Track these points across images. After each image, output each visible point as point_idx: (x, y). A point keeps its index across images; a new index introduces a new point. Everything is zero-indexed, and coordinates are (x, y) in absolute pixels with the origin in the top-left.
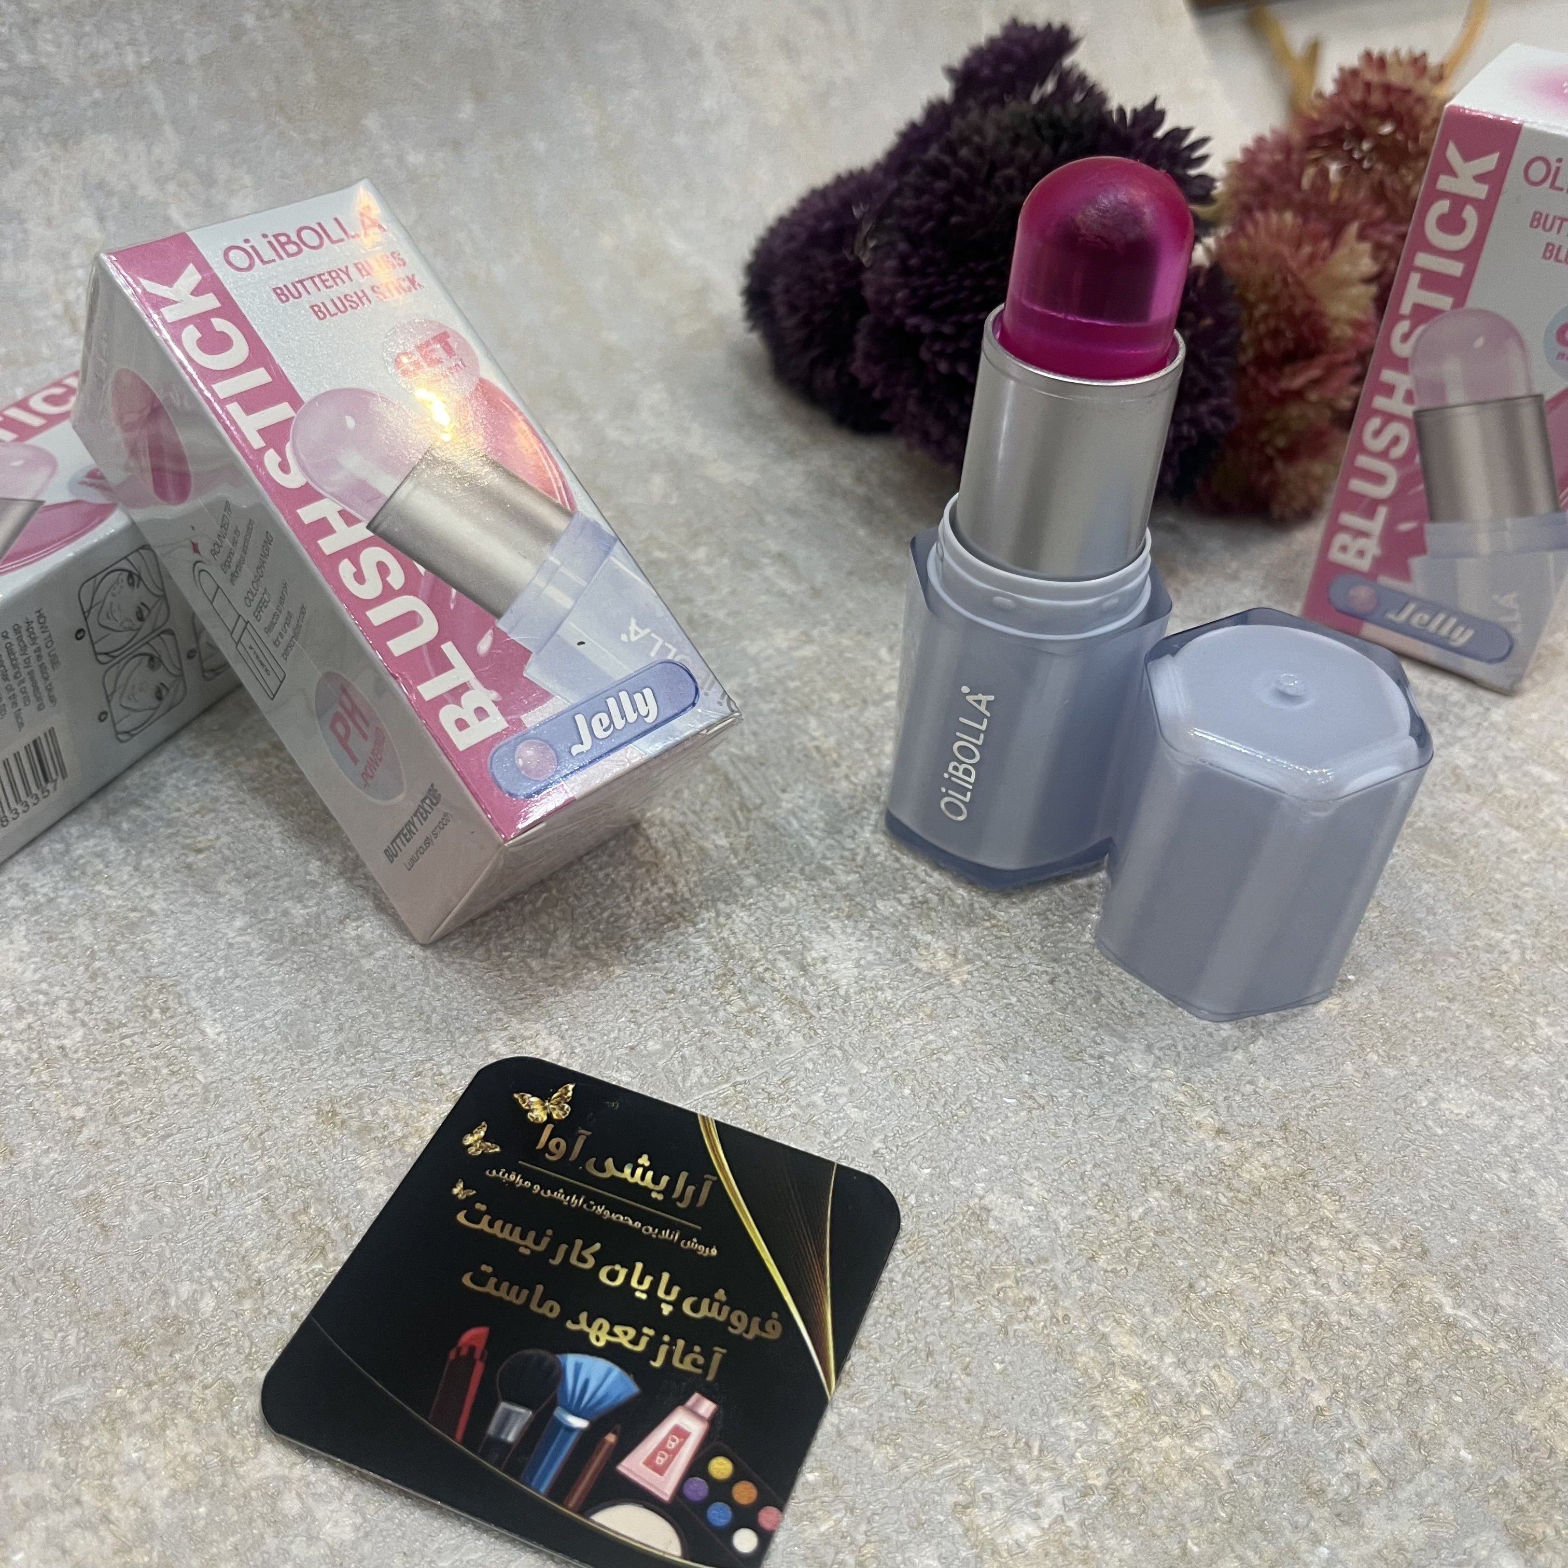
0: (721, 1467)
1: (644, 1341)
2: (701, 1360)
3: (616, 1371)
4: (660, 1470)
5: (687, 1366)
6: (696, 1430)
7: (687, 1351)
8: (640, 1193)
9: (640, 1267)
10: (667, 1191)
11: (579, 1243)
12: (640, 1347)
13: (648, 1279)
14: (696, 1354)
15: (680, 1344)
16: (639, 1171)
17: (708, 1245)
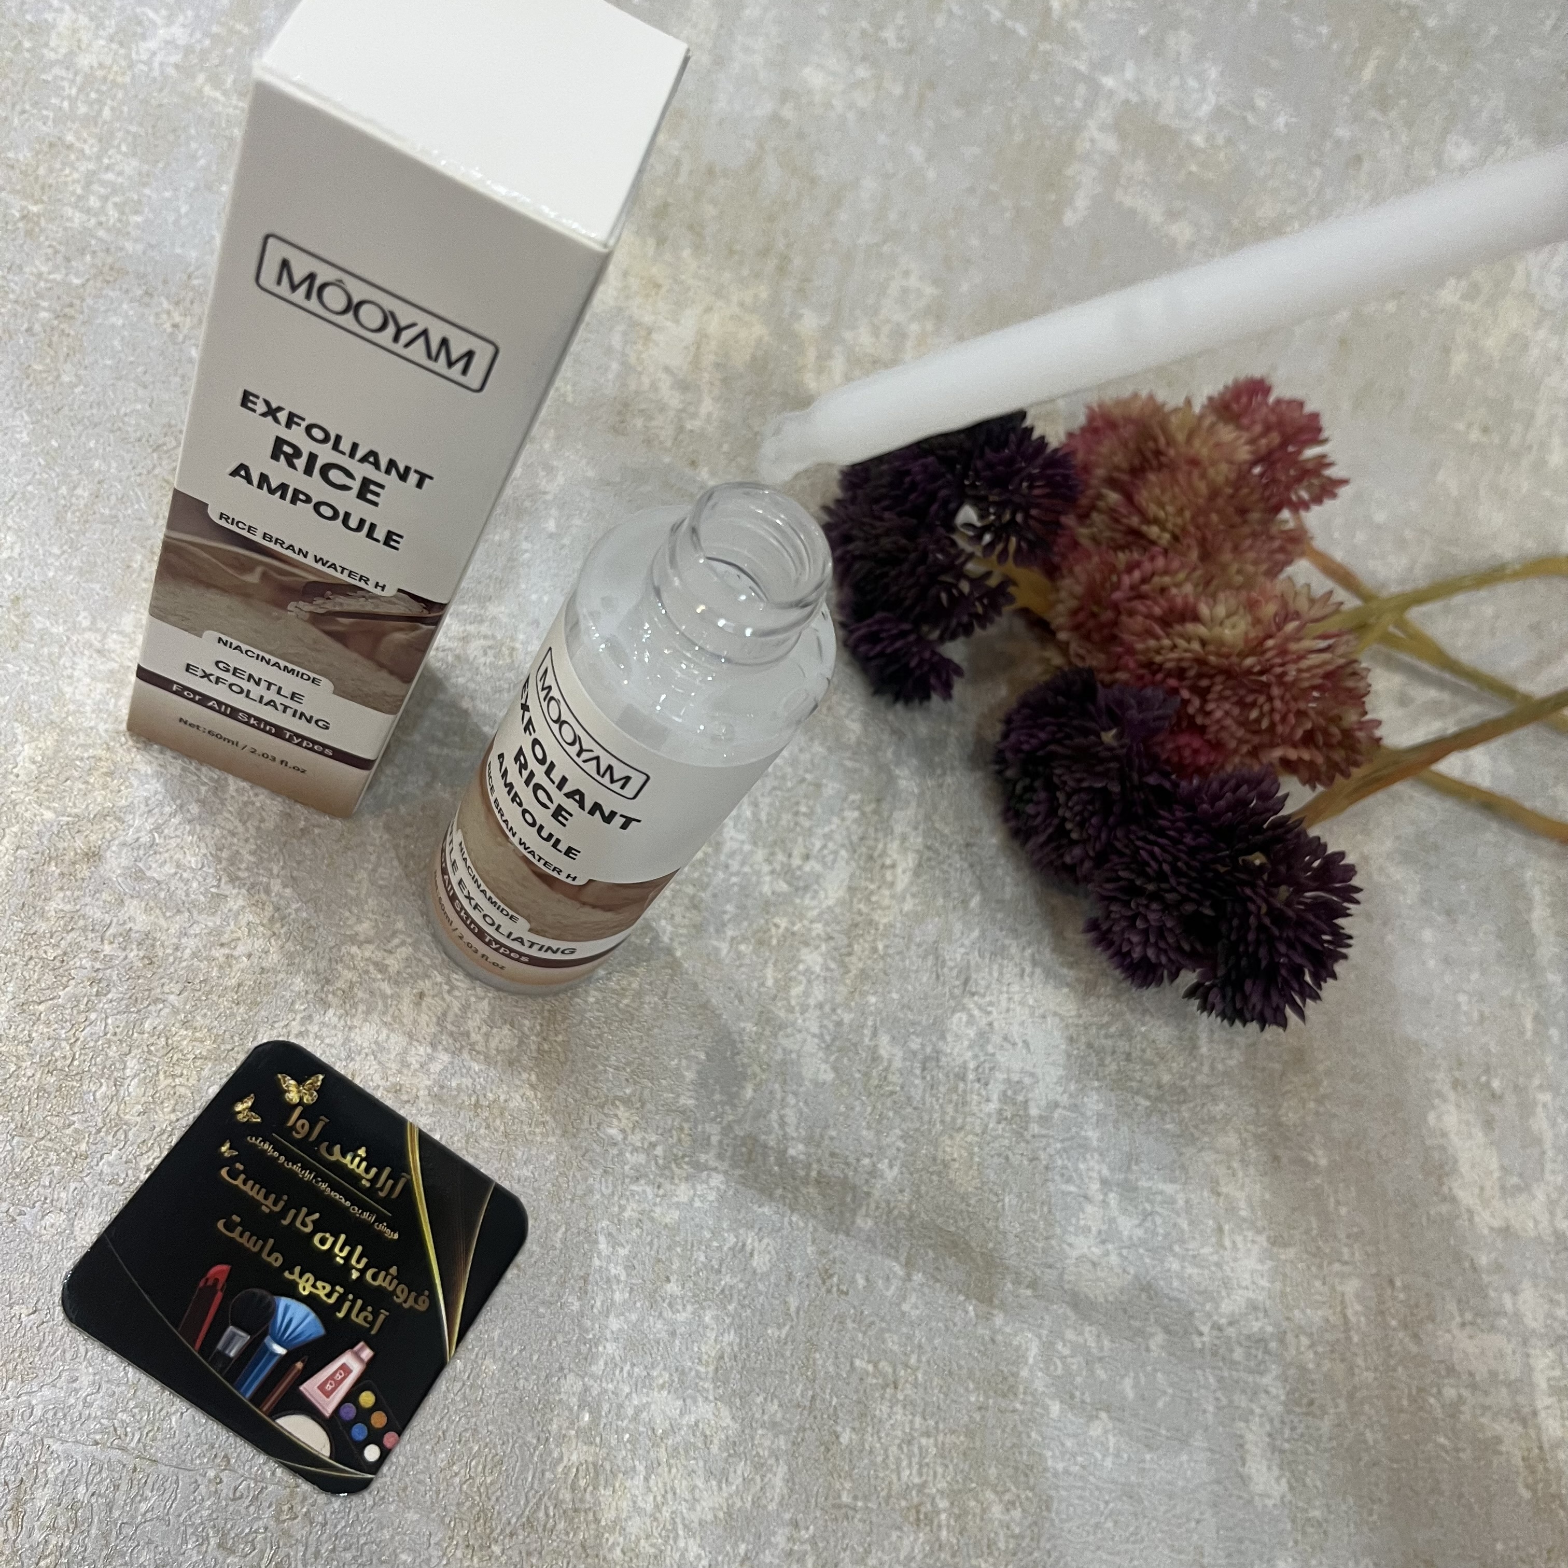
0: (367, 1399)
1: (335, 1295)
2: (370, 1318)
3: (313, 1315)
4: (328, 1394)
5: (360, 1320)
6: (357, 1369)
7: (363, 1309)
8: (354, 1178)
9: (343, 1237)
10: (374, 1181)
11: (304, 1210)
12: (331, 1301)
13: (347, 1249)
14: (368, 1313)
15: (359, 1302)
16: (357, 1160)
17: (394, 1230)
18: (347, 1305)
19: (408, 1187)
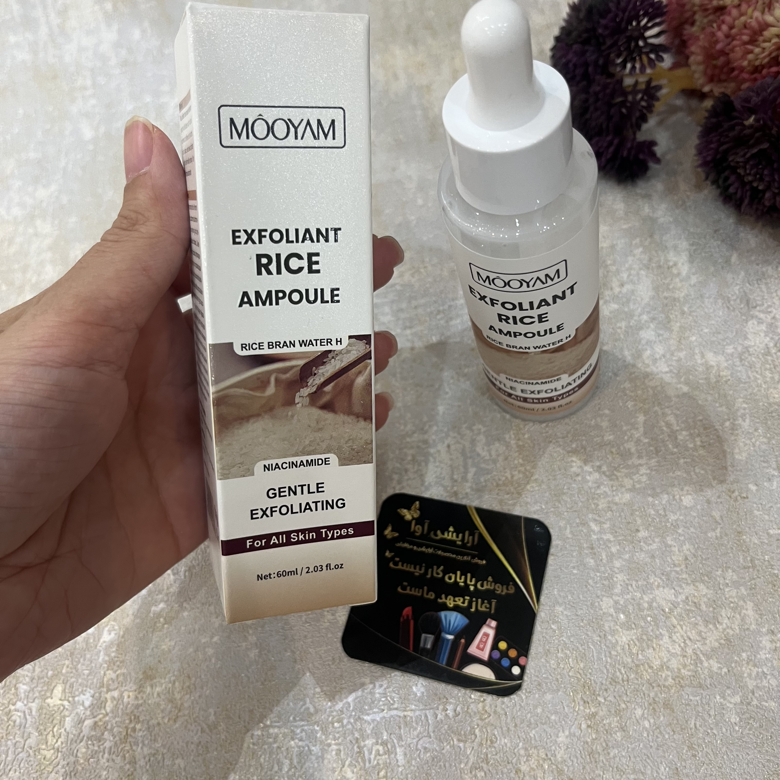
0: (503, 645)
1: (467, 601)
2: (488, 606)
3: (459, 616)
4: (482, 649)
5: (483, 609)
6: (491, 633)
7: (483, 603)
8: (452, 543)
9: (459, 573)
10: (463, 540)
11: (435, 567)
12: (466, 604)
13: (463, 577)
14: (486, 604)
15: (480, 600)
16: (450, 534)
17: (482, 560)
18: (474, 604)
19: (481, 536)
